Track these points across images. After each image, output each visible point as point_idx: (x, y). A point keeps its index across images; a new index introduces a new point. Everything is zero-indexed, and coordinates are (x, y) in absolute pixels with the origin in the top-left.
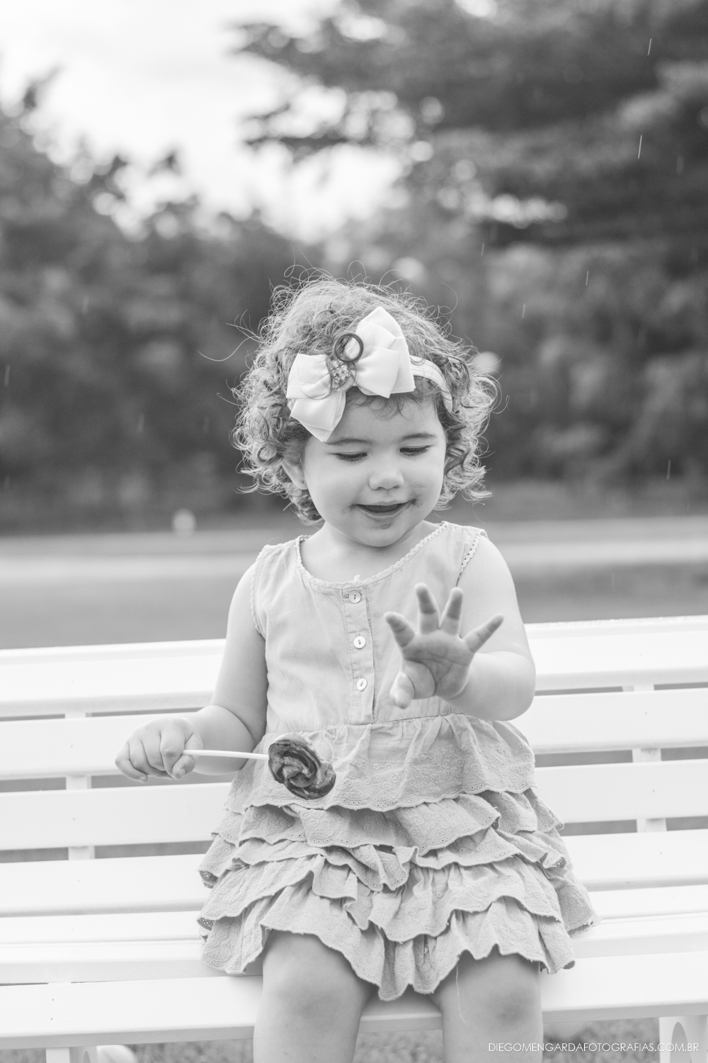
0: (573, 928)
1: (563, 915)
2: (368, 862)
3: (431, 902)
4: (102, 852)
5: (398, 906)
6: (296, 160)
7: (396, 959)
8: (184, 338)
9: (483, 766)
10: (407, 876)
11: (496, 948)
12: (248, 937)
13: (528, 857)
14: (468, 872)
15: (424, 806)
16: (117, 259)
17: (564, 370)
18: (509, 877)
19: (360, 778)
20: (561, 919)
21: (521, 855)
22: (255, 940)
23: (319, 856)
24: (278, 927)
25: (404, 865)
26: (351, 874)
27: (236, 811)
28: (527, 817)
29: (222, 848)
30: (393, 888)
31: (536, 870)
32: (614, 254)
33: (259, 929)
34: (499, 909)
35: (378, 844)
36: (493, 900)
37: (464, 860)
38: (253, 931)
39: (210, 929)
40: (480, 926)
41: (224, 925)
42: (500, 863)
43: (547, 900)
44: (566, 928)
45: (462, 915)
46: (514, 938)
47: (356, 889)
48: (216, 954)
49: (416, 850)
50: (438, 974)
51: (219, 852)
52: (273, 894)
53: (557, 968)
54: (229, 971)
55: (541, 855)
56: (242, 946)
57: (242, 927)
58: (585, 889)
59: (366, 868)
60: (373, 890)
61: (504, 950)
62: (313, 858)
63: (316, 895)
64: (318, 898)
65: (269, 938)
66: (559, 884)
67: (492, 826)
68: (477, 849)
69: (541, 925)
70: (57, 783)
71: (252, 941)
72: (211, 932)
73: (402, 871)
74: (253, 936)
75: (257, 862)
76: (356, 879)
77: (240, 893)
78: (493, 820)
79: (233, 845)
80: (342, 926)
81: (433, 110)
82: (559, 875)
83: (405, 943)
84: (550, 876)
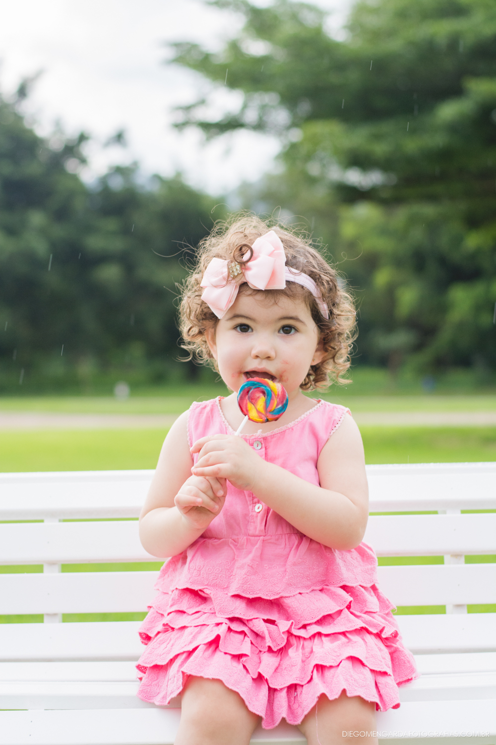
0: (401, 680)
1: (394, 671)
2: (258, 631)
3: (300, 661)
4: (68, 618)
5: (278, 663)
6: (209, 139)
7: (275, 700)
8: (127, 261)
9: (342, 568)
10: (286, 641)
11: (344, 691)
12: (172, 679)
13: (370, 629)
14: (327, 639)
15: (299, 595)
16: (79, 205)
17: (391, 291)
18: (355, 642)
19: (254, 575)
20: (392, 674)
21: (365, 628)
22: (177, 682)
23: (224, 624)
24: (193, 674)
25: (283, 633)
26: (246, 638)
27: (165, 592)
28: (372, 601)
29: (155, 617)
30: (275, 649)
31: (376, 638)
32: (429, 210)
33: (181, 674)
34: (347, 664)
35: (266, 618)
36: (343, 658)
37: (325, 630)
38: (176, 676)
39: (145, 673)
40: (333, 676)
41: (155, 670)
42: (350, 632)
43: (382, 660)
44: (396, 680)
45: (320, 668)
46: (357, 685)
47: (250, 648)
48: (149, 690)
49: (292, 623)
50: (303, 710)
51: (153, 619)
52: (191, 650)
53: (387, 708)
54: (157, 703)
55: (381, 628)
56: (167, 686)
57: (168, 672)
58: (411, 653)
59: (257, 635)
60: (261, 650)
61: (350, 693)
62: (220, 625)
63: (221, 652)
64: (223, 653)
65: (187, 681)
66: (392, 649)
67: (347, 607)
68: (335, 622)
69: (377, 677)
70: (37, 568)
71: (175, 682)
72: (145, 675)
73: (282, 638)
74: (176, 679)
75: (180, 626)
76: (250, 642)
77: (167, 648)
78: (348, 603)
79: (162, 615)
80: (239, 674)
81: (305, 107)
82: (393, 643)
83: (281, 689)
84: (386, 643)
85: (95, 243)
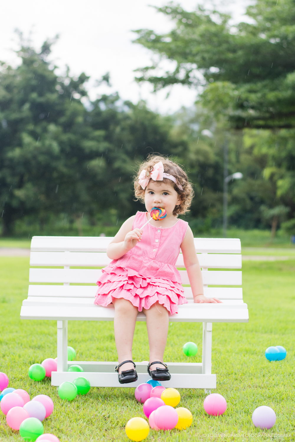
3: (151, 290)
7: (142, 302)
10: (147, 285)
11: (163, 304)
20: (177, 304)
24: (115, 297)
30: (142, 287)
33: (111, 297)
37: (161, 285)
39: (100, 296)
41: (103, 296)
43: (176, 300)
49: (151, 281)
50: (150, 305)
52: (115, 289)
56: (107, 300)
57: (108, 296)
62: (125, 281)
63: (124, 289)
65: (113, 299)
69: (171, 304)
75: (113, 281)
76: (134, 286)
77: (108, 288)
80: (129, 295)
85: (89, 145)
